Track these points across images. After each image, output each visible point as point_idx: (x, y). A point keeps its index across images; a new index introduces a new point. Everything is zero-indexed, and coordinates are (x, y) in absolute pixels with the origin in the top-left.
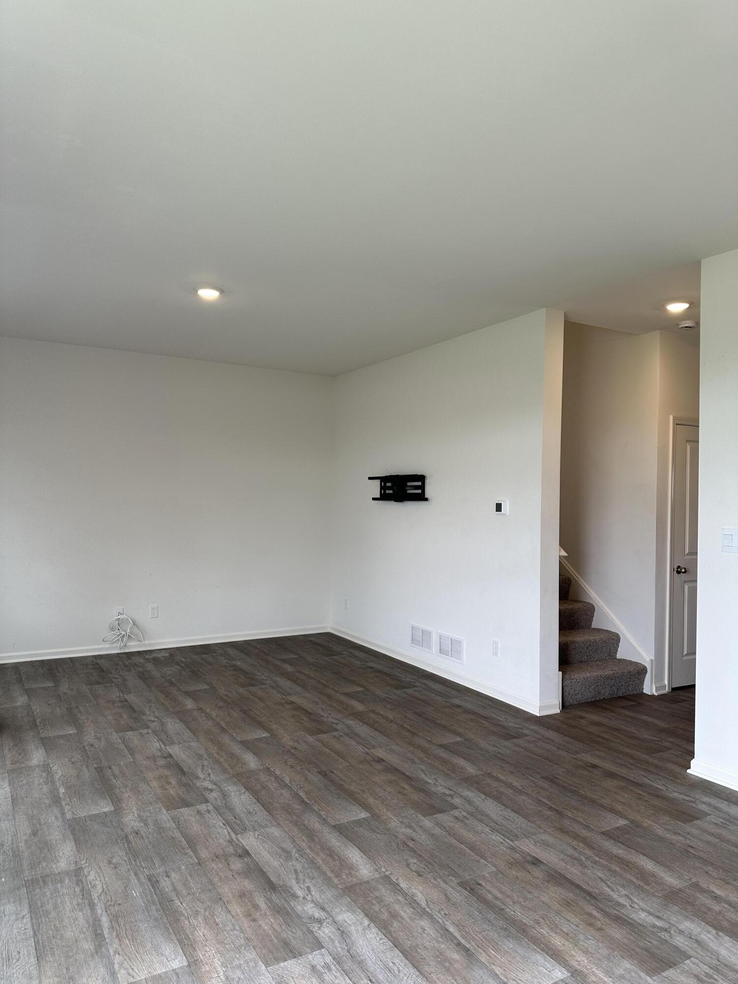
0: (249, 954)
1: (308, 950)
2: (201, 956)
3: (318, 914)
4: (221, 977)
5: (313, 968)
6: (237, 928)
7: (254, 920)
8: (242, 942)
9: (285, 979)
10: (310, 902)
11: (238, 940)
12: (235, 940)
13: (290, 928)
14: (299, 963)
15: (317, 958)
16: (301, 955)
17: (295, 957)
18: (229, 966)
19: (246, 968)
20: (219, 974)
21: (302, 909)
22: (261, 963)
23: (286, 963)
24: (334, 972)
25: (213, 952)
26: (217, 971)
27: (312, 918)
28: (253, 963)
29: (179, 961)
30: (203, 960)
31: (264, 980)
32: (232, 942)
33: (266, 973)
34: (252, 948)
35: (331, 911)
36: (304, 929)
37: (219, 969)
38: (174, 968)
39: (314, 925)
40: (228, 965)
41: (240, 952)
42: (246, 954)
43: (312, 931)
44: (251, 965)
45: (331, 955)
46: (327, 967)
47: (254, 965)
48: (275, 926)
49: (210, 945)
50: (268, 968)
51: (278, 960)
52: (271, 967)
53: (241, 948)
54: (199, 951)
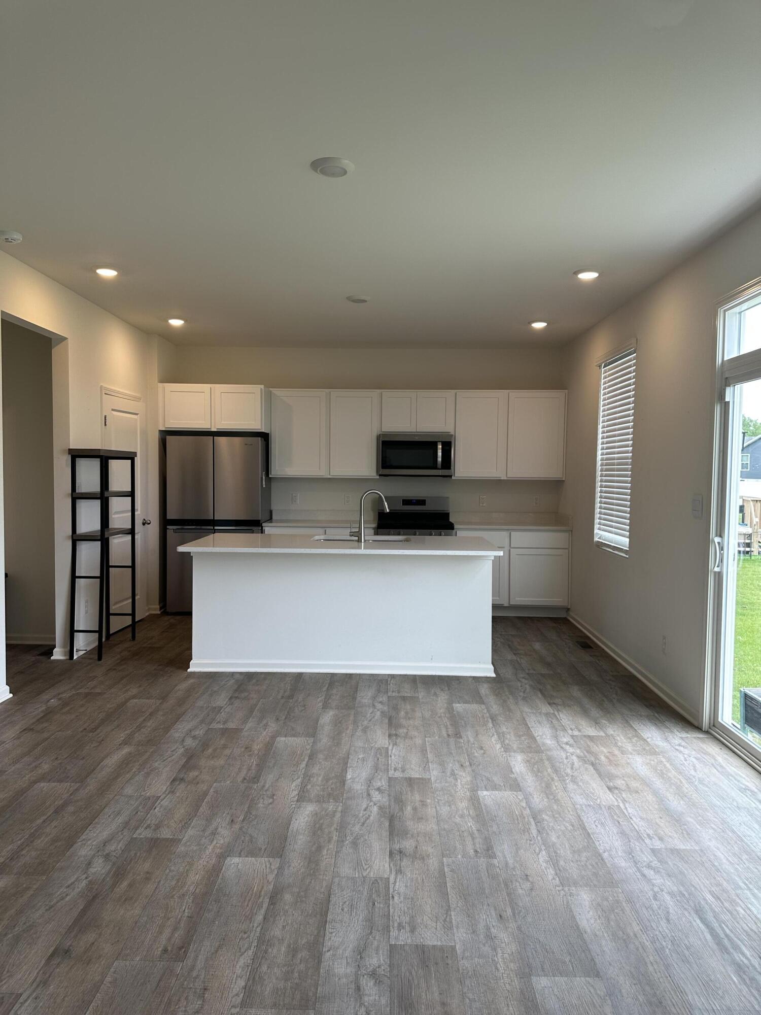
0: (466, 965)
1: (407, 948)
2: (516, 981)
3: (368, 985)
4: (501, 952)
5: (413, 931)
6: (467, 1001)
7: (443, 1004)
8: (468, 982)
9: (443, 930)
10: (366, 1004)
11: (471, 986)
12: (475, 986)
13: (411, 978)
14: (423, 938)
15: (402, 938)
16: (417, 945)
17: (423, 945)
18: (490, 960)
19: (474, 952)
20: (502, 956)
21: (382, 998)
22: (458, 952)
23: (435, 943)
24: (398, 920)
25: (502, 981)
26: (503, 959)
27: (378, 981)
28: (466, 955)
29: (541, 984)
30: (515, 976)
31: (462, 936)
32: (479, 984)
33: (458, 941)
34: (460, 969)
35: (351, 982)
36: (395, 972)
37: (501, 960)
38: (546, 977)
39: (383, 973)
40: (491, 962)
41: (474, 970)
42: (469, 966)
43: (390, 966)
44: (469, 954)
45: (390, 935)
46: (400, 927)
47: (466, 952)
48: (423, 985)
49: (504, 990)
50: (453, 944)
51: (442, 949)
52: (450, 944)
53: (472, 974)
54: (518, 987)
